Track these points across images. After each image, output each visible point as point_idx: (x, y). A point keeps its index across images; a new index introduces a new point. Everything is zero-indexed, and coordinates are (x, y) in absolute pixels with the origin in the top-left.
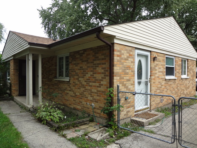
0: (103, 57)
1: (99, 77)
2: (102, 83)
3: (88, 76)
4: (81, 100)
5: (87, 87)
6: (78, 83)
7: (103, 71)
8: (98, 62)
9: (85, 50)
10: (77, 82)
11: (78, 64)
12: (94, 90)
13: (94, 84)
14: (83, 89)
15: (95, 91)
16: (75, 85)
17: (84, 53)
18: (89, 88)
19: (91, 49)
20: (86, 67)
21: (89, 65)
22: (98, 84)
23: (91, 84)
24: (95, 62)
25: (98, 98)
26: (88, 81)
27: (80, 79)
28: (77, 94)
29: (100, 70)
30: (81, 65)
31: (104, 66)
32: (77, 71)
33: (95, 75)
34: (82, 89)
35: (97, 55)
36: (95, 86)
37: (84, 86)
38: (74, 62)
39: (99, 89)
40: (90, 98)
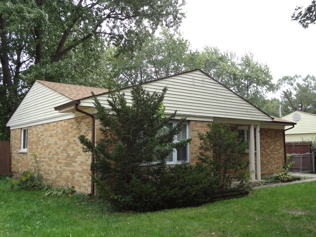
0: (279, 136)
1: (278, 148)
2: (280, 151)
3: (272, 147)
4: (267, 166)
5: (271, 156)
6: (265, 153)
7: (280, 144)
9: (269, 129)
10: (263, 152)
11: (264, 138)
12: (276, 157)
13: (276, 153)
16: (262, 155)
17: (268, 131)
18: (273, 156)
19: (273, 130)
20: (270, 141)
21: (272, 140)
22: (278, 153)
23: (274, 153)
24: (276, 139)
25: (278, 161)
26: (272, 151)
27: (266, 150)
28: (264, 162)
29: (278, 143)
30: (267, 140)
31: (280, 141)
32: (263, 144)
33: (276, 147)
34: (268, 157)
35: (277, 134)
37: (269, 156)
38: (261, 137)
39: (279, 155)
40: (274, 163)
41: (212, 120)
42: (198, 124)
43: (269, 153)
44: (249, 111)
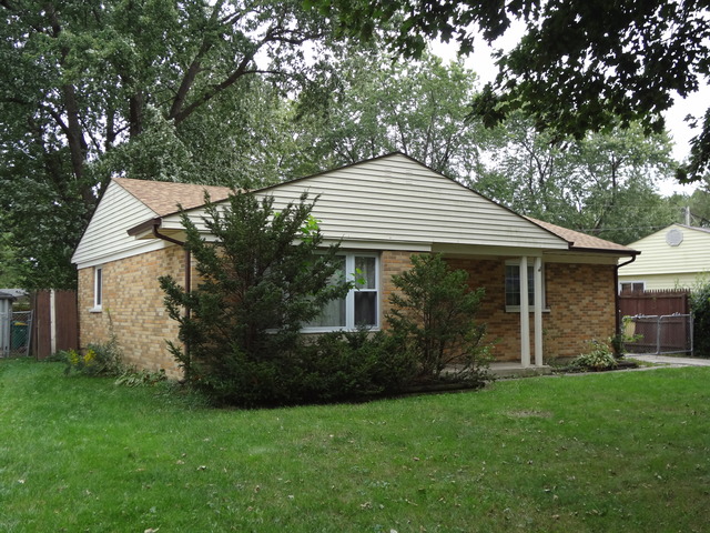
0: (605, 279)
1: (601, 303)
2: (605, 310)
3: (585, 302)
4: (573, 339)
5: (584, 318)
6: (568, 313)
7: (605, 295)
8: (599, 284)
9: (579, 265)
10: (565, 312)
11: (567, 283)
12: (595, 321)
13: (595, 313)
14: (578, 322)
15: (597, 321)
16: (561, 317)
17: (577, 269)
18: (587, 318)
19: (589, 266)
20: (581, 290)
21: (586, 287)
22: (599, 313)
23: (589, 313)
24: (595, 284)
25: (600, 329)
26: (585, 309)
27: (571, 307)
28: (565, 331)
29: (601, 293)
30: (574, 287)
31: (607, 290)
32: (564, 295)
33: (596, 301)
34: (575, 322)
35: (598, 275)
36: (596, 315)
37: (578, 318)
38: (559, 280)
39: (602, 318)
40: (589, 332)
41: (429, 249)
42: (398, 257)
43: (579, 313)
44: (513, 229)
